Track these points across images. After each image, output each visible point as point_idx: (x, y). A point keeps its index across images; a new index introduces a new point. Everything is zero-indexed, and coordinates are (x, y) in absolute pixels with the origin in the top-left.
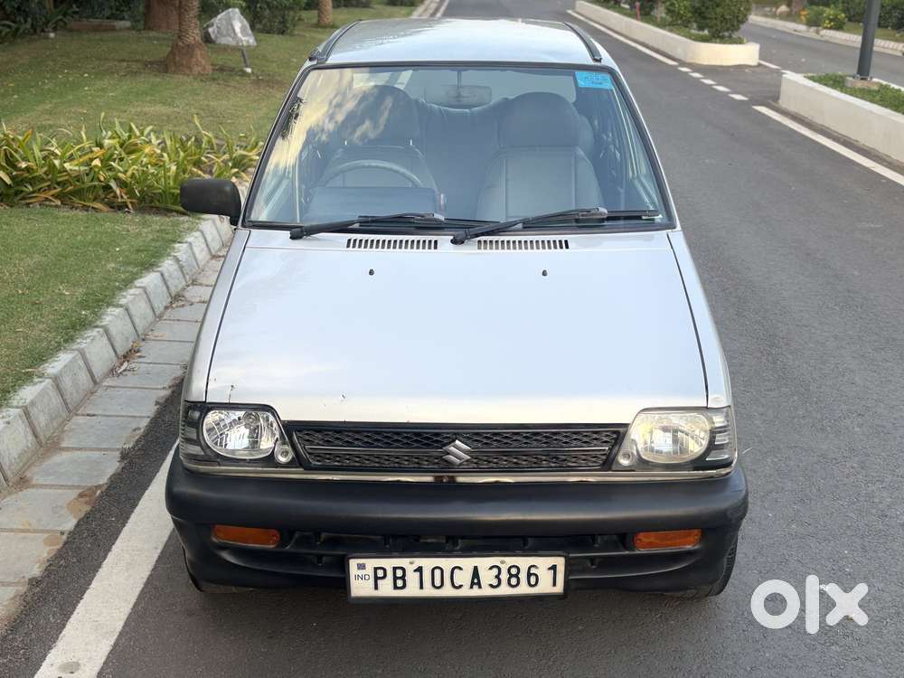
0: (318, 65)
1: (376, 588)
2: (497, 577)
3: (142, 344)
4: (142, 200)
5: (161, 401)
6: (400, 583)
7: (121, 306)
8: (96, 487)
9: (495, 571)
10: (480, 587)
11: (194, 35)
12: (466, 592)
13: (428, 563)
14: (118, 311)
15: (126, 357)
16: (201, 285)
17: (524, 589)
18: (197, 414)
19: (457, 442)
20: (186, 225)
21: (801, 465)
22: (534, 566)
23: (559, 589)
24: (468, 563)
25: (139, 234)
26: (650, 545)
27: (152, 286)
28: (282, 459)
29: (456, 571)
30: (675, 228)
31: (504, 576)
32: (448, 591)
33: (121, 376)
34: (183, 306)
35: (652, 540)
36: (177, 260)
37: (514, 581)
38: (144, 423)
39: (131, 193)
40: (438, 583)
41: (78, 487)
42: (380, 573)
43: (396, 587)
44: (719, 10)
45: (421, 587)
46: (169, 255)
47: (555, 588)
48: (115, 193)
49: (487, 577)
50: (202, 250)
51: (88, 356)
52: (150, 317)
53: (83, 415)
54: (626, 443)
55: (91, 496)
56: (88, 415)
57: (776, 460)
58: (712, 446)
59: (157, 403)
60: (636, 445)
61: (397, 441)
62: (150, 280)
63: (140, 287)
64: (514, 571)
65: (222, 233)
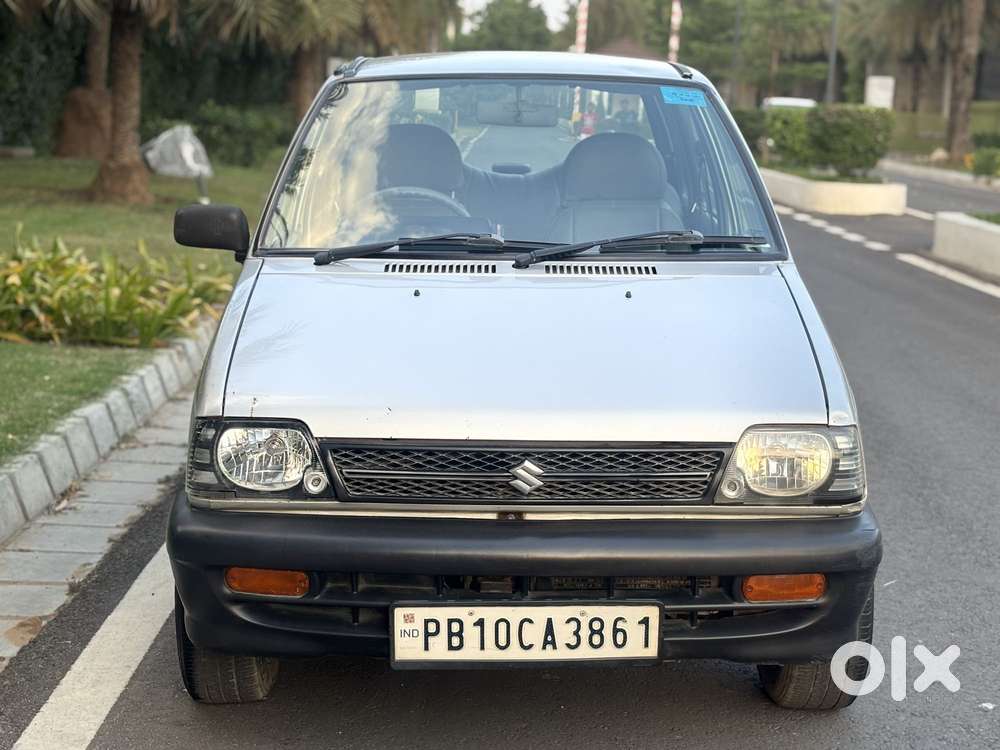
0: (346, 79)
1: (426, 648)
2: (576, 633)
3: (83, 483)
4: (72, 330)
5: (115, 538)
6: (456, 641)
7: (58, 434)
8: (40, 618)
9: (574, 625)
10: (555, 647)
11: (130, 153)
12: (537, 654)
13: (491, 614)
14: (53, 438)
15: (64, 495)
16: (156, 427)
17: (608, 652)
18: (211, 433)
19: (527, 464)
20: (136, 358)
21: (960, 597)
22: (621, 619)
23: (652, 652)
24: (540, 614)
25: (73, 366)
26: (764, 596)
27: (96, 417)
28: (314, 489)
29: (526, 624)
30: (786, 259)
31: (585, 633)
32: (515, 654)
33: (59, 515)
34: (134, 448)
35: (765, 587)
36: (126, 394)
37: (596, 639)
38: (96, 560)
39: (58, 321)
40: (502, 642)
41: (17, 617)
42: (432, 628)
43: (451, 648)
44: (848, 139)
45: (482, 648)
46: (115, 386)
47: (646, 650)
48: (37, 320)
49: (564, 633)
50: (156, 389)
51: (18, 482)
52: (93, 456)
53: (14, 550)
54: (730, 468)
55: (34, 625)
56: (21, 550)
57: (927, 592)
58: (835, 473)
59: (110, 540)
60: (743, 474)
61: (454, 463)
62: (93, 410)
63: (80, 417)
64: (596, 626)
65: (182, 374)
